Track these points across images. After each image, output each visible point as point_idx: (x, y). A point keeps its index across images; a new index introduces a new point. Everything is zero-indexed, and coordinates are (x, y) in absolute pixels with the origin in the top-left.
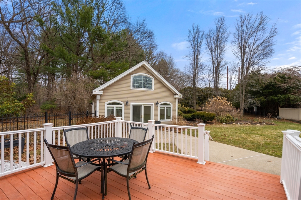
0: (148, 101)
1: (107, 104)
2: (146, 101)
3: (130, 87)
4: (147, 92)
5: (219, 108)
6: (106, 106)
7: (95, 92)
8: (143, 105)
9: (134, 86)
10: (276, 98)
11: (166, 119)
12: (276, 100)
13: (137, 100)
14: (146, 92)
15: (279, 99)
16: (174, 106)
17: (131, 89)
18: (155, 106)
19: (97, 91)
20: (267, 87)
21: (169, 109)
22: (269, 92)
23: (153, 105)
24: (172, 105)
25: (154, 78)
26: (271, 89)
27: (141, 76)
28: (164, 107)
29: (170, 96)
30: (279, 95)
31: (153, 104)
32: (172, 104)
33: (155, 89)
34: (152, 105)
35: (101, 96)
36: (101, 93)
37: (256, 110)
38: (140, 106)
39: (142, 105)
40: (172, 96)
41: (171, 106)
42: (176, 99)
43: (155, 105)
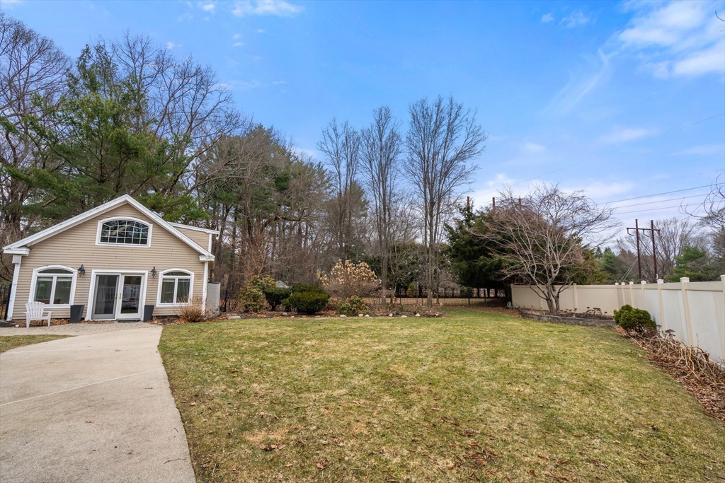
1: (40, 272)
2: (131, 268)
3: (94, 242)
4: (134, 251)
6: (35, 274)
7: (9, 249)
8: (122, 274)
9: (104, 239)
11: (177, 301)
13: (108, 265)
14: (132, 251)
16: (199, 277)
17: (97, 244)
18: (150, 277)
19: (14, 249)
21: (184, 282)
23: (147, 275)
24: (193, 276)
25: (151, 225)
29: (191, 259)
31: (147, 272)
32: (193, 273)
33: (154, 245)
34: (144, 274)
35: (24, 257)
36: (25, 252)
38: (116, 276)
39: (120, 274)
40: (194, 257)
41: (192, 278)
42: (203, 263)
43: (151, 275)
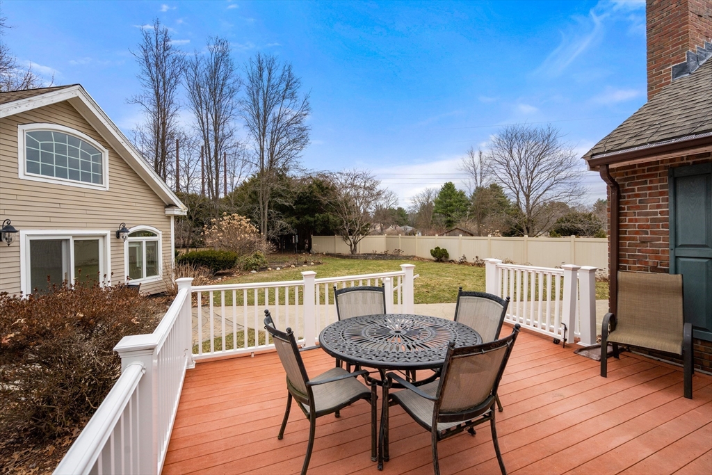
0: (88, 225)
2: (84, 225)
3: (15, 170)
4: (86, 195)
5: (239, 239)
8: (74, 236)
9: (32, 168)
10: (312, 219)
11: (148, 276)
12: (312, 222)
13: (48, 219)
14: (83, 195)
15: (315, 221)
16: (166, 237)
17: (21, 176)
18: (113, 241)
20: (301, 200)
21: (152, 247)
22: (301, 209)
23: (109, 237)
24: (161, 236)
25: (107, 151)
26: (305, 204)
27: (60, 136)
28: (140, 243)
29: (154, 210)
30: (317, 215)
31: (108, 232)
32: (161, 232)
33: (113, 186)
34: (104, 236)
37: (297, 241)
38: (61, 241)
39: (71, 238)
40: (159, 208)
41: (159, 238)
42: (169, 217)
43: (115, 237)
